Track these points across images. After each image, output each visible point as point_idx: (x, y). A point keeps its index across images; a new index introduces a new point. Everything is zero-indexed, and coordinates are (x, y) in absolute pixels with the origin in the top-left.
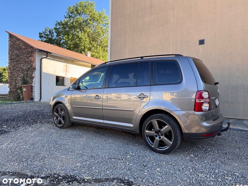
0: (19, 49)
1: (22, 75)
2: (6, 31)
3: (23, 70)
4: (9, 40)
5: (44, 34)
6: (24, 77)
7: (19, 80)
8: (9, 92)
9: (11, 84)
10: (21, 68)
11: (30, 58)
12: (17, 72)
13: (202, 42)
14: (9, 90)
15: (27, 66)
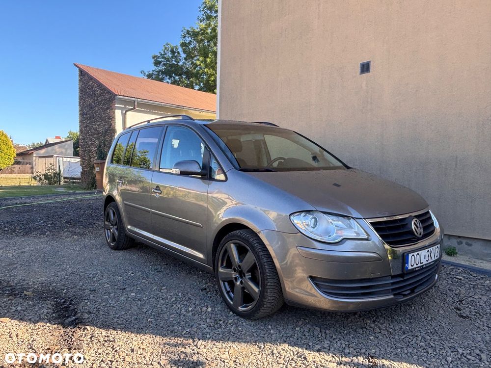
0: (93, 95)
1: (97, 142)
2: (75, 65)
3: (99, 134)
4: (79, 80)
5: (163, 58)
6: (100, 146)
7: (94, 151)
8: (82, 173)
9: (84, 159)
10: (95, 130)
11: (108, 111)
12: (91, 137)
13: (365, 68)
14: (81, 170)
15: (104, 125)
